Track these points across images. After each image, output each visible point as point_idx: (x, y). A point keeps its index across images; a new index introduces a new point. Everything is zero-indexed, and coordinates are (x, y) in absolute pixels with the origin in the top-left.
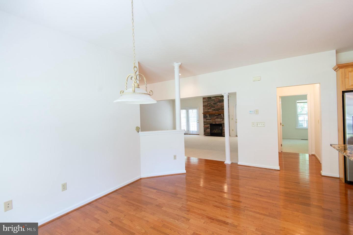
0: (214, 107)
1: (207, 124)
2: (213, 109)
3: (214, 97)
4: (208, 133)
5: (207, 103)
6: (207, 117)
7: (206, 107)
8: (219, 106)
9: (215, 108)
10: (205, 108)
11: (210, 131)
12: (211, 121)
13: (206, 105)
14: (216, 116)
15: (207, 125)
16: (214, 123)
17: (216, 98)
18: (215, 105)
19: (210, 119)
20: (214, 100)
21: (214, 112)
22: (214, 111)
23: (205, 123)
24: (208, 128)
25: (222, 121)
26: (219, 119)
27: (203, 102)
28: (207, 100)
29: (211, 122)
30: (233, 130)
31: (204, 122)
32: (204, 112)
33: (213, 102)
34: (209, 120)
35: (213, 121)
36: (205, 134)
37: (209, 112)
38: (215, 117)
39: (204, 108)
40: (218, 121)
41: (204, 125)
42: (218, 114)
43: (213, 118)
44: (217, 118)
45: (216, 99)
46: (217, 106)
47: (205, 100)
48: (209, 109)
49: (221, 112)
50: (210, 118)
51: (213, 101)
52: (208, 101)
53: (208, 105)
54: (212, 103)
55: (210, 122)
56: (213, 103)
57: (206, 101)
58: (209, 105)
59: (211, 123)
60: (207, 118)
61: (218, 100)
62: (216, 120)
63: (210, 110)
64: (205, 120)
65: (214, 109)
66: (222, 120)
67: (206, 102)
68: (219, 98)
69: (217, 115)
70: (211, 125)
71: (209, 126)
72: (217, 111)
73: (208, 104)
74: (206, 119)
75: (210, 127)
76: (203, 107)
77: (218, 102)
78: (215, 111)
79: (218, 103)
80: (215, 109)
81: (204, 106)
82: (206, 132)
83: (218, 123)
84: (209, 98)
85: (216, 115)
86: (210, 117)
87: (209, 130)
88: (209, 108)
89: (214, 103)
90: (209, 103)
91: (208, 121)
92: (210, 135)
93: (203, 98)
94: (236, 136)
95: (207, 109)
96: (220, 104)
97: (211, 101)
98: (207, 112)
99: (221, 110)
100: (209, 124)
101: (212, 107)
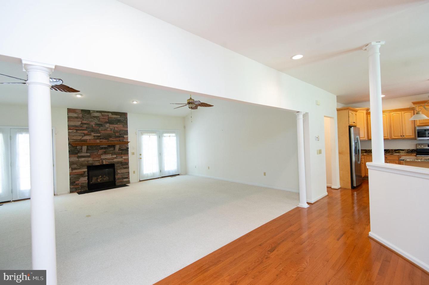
0: (98, 132)
1: (81, 166)
2: (94, 136)
3: (97, 112)
4: (82, 187)
5: (80, 121)
6: (80, 151)
7: (77, 130)
8: (109, 129)
9: (100, 133)
10: (75, 131)
11: (87, 182)
12: (90, 159)
13: (76, 126)
14: (102, 148)
15: (79, 169)
16: (99, 164)
17: (103, 114)
19: (89, 157)
20: (98, 117)
21: (98, 141)
22: (98, 139)
23: (75, 166)
24: (82, 175)
25: (116, 158)
26: (109, 155)
27: (69, 118)
28: (81, 115)
29: (91, 162)
30: (134, 172)
31: (71, 163)
32: (72, 141)
33: (96, 121)
34: (86, 159)
35: (94, 159)
36: (74, 190)
37: (85, 141)
38: (101, 151)
39: (70, 131)
40: (107, 158)
41: (72, 169)
42: (107, 146)
43: (96, 153)
44: (105, 153)
45: (103, 115)
46: (106, 130)
47: (75, 115)
48: (85, 135)
49: (112, 141)
50: (89, 154)
51: (95, 119)
52: (83, 118)
53: (81, 127)
54: (93, 124)
55: (88, 161)
56: (96, 124)
57: (77, 118)
58: (85, 126)
59: (90, 165)
60: (79, 155)
61: (107, 118)
62: (103, 157)
64: (75, 159)
65: (99, 135)
66: (115, 156)
67: (76, 120)
68: (110, 115)
69: (105, 148)
70: (91, 168)
71: (86, 170)
72: (104, 140)
73: (82, 123)
74: (76, 156)
75: (86, 174)
76: (69, 129)
77: (106, 123)
78: (100, 139)
79: (107, 125)
80: (99, 136)
81: (70, 128)
82: (77, 185)
83: (108, 163)
84: (86, 112)
85: (101, 147)
86: (89, 151)
87: (84, 180)
88: (86, 132)
90: (85, 122)
91: (83, 159)
92: (87, 189)
93: (70, 111)
94: (140, 181)
95: (79, 134)
96: (112, 126)
97: (91, 119)
98: (79, 140)
99: (114, 138)
100: (86, 167)
101: (93, 131)
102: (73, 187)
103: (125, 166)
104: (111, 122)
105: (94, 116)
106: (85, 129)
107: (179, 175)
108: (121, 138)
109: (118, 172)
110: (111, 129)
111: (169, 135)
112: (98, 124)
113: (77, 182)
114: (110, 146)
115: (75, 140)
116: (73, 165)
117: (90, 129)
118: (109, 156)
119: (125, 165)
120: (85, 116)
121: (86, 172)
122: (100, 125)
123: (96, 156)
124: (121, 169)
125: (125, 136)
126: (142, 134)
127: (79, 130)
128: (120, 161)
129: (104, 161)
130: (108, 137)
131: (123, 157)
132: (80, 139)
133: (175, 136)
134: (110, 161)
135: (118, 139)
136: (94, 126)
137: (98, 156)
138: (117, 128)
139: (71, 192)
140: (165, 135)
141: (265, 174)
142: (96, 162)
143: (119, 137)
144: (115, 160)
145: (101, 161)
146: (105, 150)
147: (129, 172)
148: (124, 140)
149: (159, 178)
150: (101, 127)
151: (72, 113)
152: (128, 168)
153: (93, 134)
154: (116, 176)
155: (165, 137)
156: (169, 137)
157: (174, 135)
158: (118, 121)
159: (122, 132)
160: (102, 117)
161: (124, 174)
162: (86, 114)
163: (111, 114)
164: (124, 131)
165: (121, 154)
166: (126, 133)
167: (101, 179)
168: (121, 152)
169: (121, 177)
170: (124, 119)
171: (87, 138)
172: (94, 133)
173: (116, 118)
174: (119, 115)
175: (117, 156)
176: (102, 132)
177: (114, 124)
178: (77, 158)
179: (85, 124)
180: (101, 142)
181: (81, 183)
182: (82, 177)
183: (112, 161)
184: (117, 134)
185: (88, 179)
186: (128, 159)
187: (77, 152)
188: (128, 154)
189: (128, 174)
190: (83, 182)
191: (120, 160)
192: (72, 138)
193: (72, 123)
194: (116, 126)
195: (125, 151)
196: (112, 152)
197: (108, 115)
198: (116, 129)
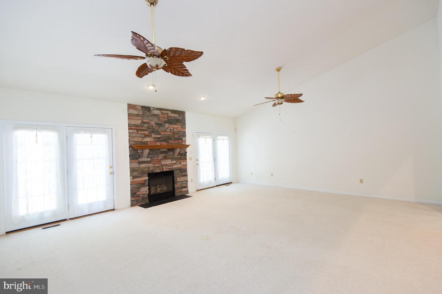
0: (158, 133)
1: (142, 173)
2: (154, 138)
3: (157, 109)
4: (143, 199)
5: (140, 119)
6: (140, 156)
8: (168, 130)
9: (160, 134)
10: (136, 131)
11: (148, 192)
12: (151, 165)
13: (136, 126)
14: (162, 152)
15: (140, 177)
16: (159, 171)
17: (163, 111)
18: (162, 128)
19: (149, 162)
20: (158, 115)
21: (158, 144)
22: (158, 141)
23: (135, 174)
24: (143, 184)
25: (175, 164)
26: (169, 160)
27: (129, 115)
28: (141, 113)
29: (151, 169)
31: (132, 170)
32: (133, 143)
33: (156, 120)
34: (147, 165)
35: (155, 165)
36: (135, 202)
37: (146, 143)
38: (161, 156)
39: (131, 131)
40: (167, 164)
41: (133, 177)
42: (166, 150)
43: (156, 158)
44: (165, 158)
45: (162, 113)
46: (165, 131)
47: (136, 112)
48: (146, 136)
49: (172, 143)
50: (149, 159)
51: (154, 118)
52: (143, 115)
53: (142, 126)
54: (153, 123)
55: (148, 168)
56: (156, 124)
57: (137, 115)
58: (146, 125)
59: (151, 172)
60: (140, 160)
61: (166, 117)
62: (164, 162)
63: (147, 139)
64: (136, 165)
65: (159, 136)
66: (174, 162)
67: (136, 118)
68: (170, 114)
69: (165, 152)
70: (153, 176)
71: (147, 178)
72: (164, 143)
73: (142, 122)
74: (137, 161)
75: (147, 183)
76: (129, 129)
77: (166, 122)
78: (161, 141)
79: (167, 125)
80: (160, 138)
81: (130, 127)
82: (138, 196)
83: (168, 170)
84: (146, 109)
85: (161, 150)
86: (150, 156)
87: (145, 190)
88: (146, 133)
89: (159, 122)
90: (146, 121)
91: (144, 165)
92: (148, 201)
93: (130, 106)
94: (197, 190)
95: (139, 135)
96: (172, 126)
97: (151, 118)
98: (139, 143)
99: (174, 140)
100: (147, 175)
101: (153, 132)
102: (134, 199)
103: (183, 174)
104: (171, 121)
105: (154, 113)
106: (145, 129)
107: (231, 183)
108: (180, 141)
109: (178, 180)
110: (170, 130)
111: (222, 137)
112: (158, 124)
113: (138, 193)
114: (169, 150)
115: (136, 142)
116: (134, 173)
117: (150, 129)
118: (168, 162)
119: (183, 171)
120: (145, 113)
121: (147, 181)
122: (160, 125)
123: (157, 161)
124: (180, 176)
125: (183, 139)
126: (199, 136)
127: (140, 130)
128: (179, 168)
129: (164, 167)
130: (167, 139)
131: (182, 163)
132: (141, 141)
133: (228, 140)
134: (170, 167)
135: (177, 142)
136: (154, 125)
137: (158, 161)
138: (176, 128)
139: (132, 205)
140: (219, 137)
141: (361, 181)
142: (156, 168)
143: (178, 139)
144: (175, 166)
145: (161, 167)
146: (164, 155)
147: (187, 181)
148: (183, 143)
149: (214, 187)
150: (161, 128)
151: (132, 109)
152: (186, 175)
153: (153, 136)
154: (175, 185)
155: (219, 140)
156: (223, 140)
157: (226, 138)
158: (177, 121)
159: (181, 134)
160: (162, 116)
161: (184, 182)
162: (146, 112)
163: (170, 112)
164: (182, 132)
165: (180, 160)
166: (184, 135)
167: (160, 189)
168: (180, 156)
169: (180, 186)
170: (182, 119)
171: (148, 140)
172: (154, 134)
173: (176, 117)
174: (177, 114)
175: (177, 161)
176: (163, 133)
177: (173, 124)
178: (138, 164)
179: (146, 123)
180: (162, 144)
181: (143, 194)
182: (143, 187)
183: (172, 167)
184: (176, 136)
185: (149, 189)
186: (186, 165)
187: (138, 156)
188: (186, 159)
189: (186, 182)
190: (144, 193)
191: (179, 166)
192: (133, 140)
193: (133, 122)
194: (175, 126)
195: (183, 156)
196: (171, 157)
197: (168, 113)
198: (175, 130)
